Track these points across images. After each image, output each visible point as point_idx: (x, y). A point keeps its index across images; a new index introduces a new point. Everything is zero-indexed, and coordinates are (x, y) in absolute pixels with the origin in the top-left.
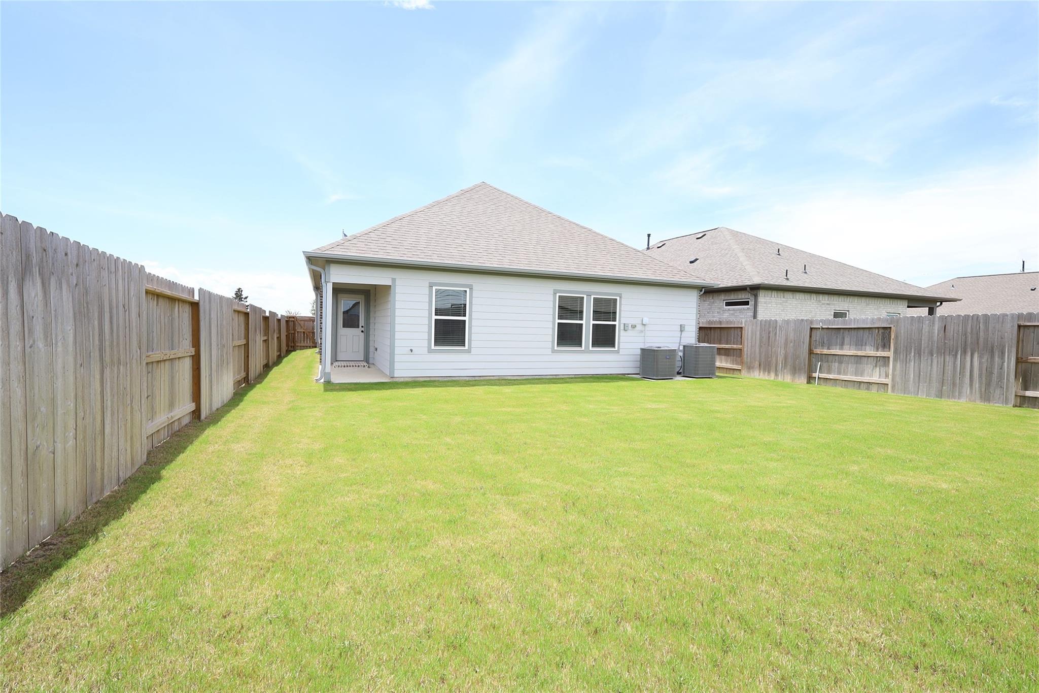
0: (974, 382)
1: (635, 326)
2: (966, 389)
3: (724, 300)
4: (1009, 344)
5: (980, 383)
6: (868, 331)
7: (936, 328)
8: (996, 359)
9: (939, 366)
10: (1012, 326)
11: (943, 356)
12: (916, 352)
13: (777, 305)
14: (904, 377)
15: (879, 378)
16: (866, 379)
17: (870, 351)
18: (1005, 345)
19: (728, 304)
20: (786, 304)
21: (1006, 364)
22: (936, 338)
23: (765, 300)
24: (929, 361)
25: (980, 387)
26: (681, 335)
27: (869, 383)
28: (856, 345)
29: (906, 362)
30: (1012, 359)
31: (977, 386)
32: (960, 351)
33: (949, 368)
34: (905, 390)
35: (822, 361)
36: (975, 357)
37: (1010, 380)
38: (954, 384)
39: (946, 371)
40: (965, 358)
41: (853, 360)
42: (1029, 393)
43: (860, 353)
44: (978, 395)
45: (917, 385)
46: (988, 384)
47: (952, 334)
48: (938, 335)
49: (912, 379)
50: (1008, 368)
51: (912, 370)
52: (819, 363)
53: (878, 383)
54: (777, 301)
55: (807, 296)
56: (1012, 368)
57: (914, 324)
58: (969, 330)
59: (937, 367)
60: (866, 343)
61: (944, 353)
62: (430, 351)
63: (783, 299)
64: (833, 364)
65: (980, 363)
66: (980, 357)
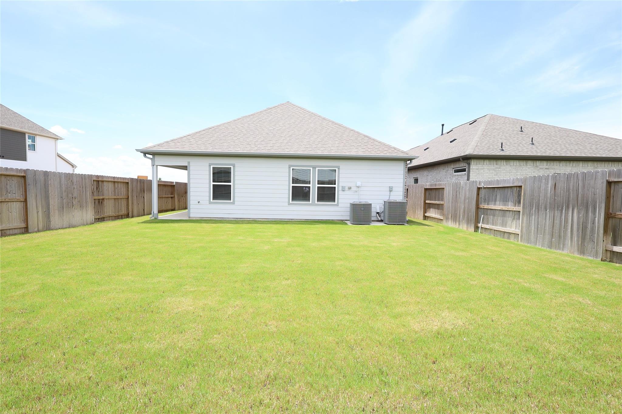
0: (574, 235)
1: (351, 187)
2: (568, 242)
3: (453, 168)
4: (599, 200)
5: (578, 237)
6: (510, 189)
7: (550, 185)
8: (590, 214)
9: (550, 220)
10: (603, 183)
11: (553, 211)
12: (536, 208)
13: (489, 170)
14: (528, 229)
15: (515, 229)
16: (507, 229)
17: (510, 207)
18: (597, 201)
19: (457, 171)
20: (499, 170)
21: (597, 219)
22: (549, 195)
23: (478, 167)
24: (544, 215)
25: (578, 241)
26: (390, 194)
27: (510, 233)
28: (503, 202)
29: (530, 215)
30: (602, 214)
31: (576, 238)
32: (564, 206)
33: (557, 222)
34: (528, 241)
35: (484, 214)
36: (575, 212)
37: (600, 235)
38: (560, 236)
39: (555, 224)
40: (568, 213)
41: (501, 214)
42: (617, 249)
43: (504, 208)
44: (576, 248)
45: (536, 236)
46: (583, 238)
47: (559, 191)
48: (551, 192)
49: (533, 231)
50: (598, 223)
51: (533, 222)
52: (482, 216)
53: (515, 234)
54: (490, 168)
55: (523, 163)
56: (601, 223)
57: (536, 183)
58: (571, 188)
59: (549, 220)
60: (509, 200)
61: (554, 208)
62: (210, 203)
63: (496, 166)
64: (490, 216)
65: (578, 218)
66: (579, 213)
